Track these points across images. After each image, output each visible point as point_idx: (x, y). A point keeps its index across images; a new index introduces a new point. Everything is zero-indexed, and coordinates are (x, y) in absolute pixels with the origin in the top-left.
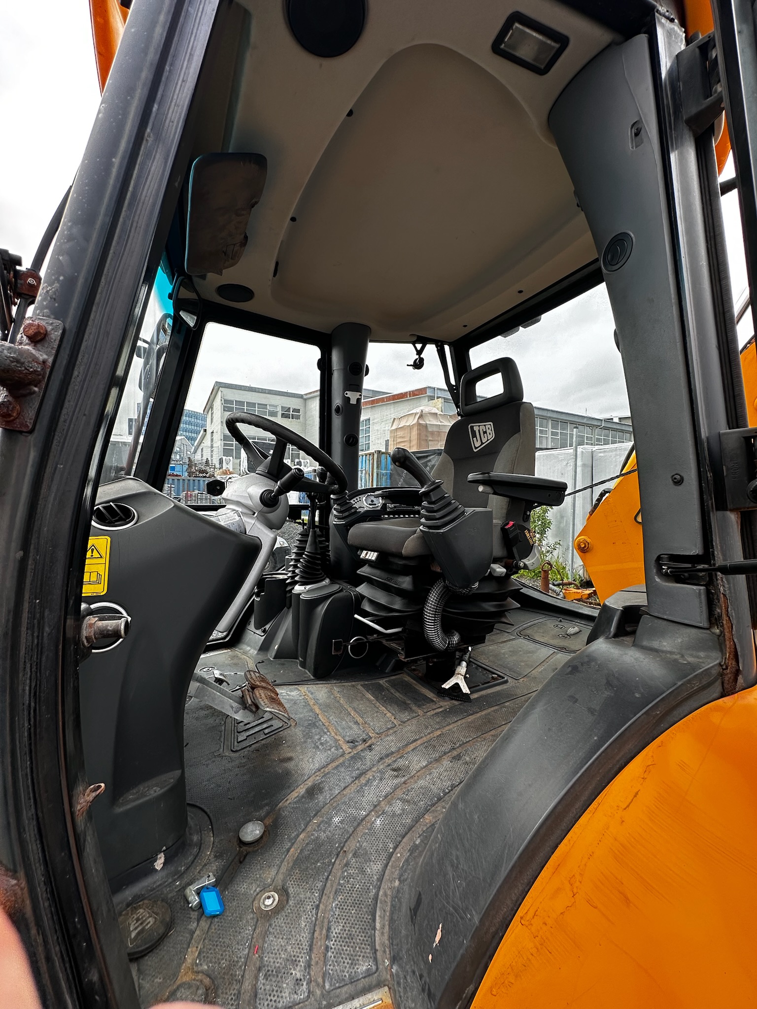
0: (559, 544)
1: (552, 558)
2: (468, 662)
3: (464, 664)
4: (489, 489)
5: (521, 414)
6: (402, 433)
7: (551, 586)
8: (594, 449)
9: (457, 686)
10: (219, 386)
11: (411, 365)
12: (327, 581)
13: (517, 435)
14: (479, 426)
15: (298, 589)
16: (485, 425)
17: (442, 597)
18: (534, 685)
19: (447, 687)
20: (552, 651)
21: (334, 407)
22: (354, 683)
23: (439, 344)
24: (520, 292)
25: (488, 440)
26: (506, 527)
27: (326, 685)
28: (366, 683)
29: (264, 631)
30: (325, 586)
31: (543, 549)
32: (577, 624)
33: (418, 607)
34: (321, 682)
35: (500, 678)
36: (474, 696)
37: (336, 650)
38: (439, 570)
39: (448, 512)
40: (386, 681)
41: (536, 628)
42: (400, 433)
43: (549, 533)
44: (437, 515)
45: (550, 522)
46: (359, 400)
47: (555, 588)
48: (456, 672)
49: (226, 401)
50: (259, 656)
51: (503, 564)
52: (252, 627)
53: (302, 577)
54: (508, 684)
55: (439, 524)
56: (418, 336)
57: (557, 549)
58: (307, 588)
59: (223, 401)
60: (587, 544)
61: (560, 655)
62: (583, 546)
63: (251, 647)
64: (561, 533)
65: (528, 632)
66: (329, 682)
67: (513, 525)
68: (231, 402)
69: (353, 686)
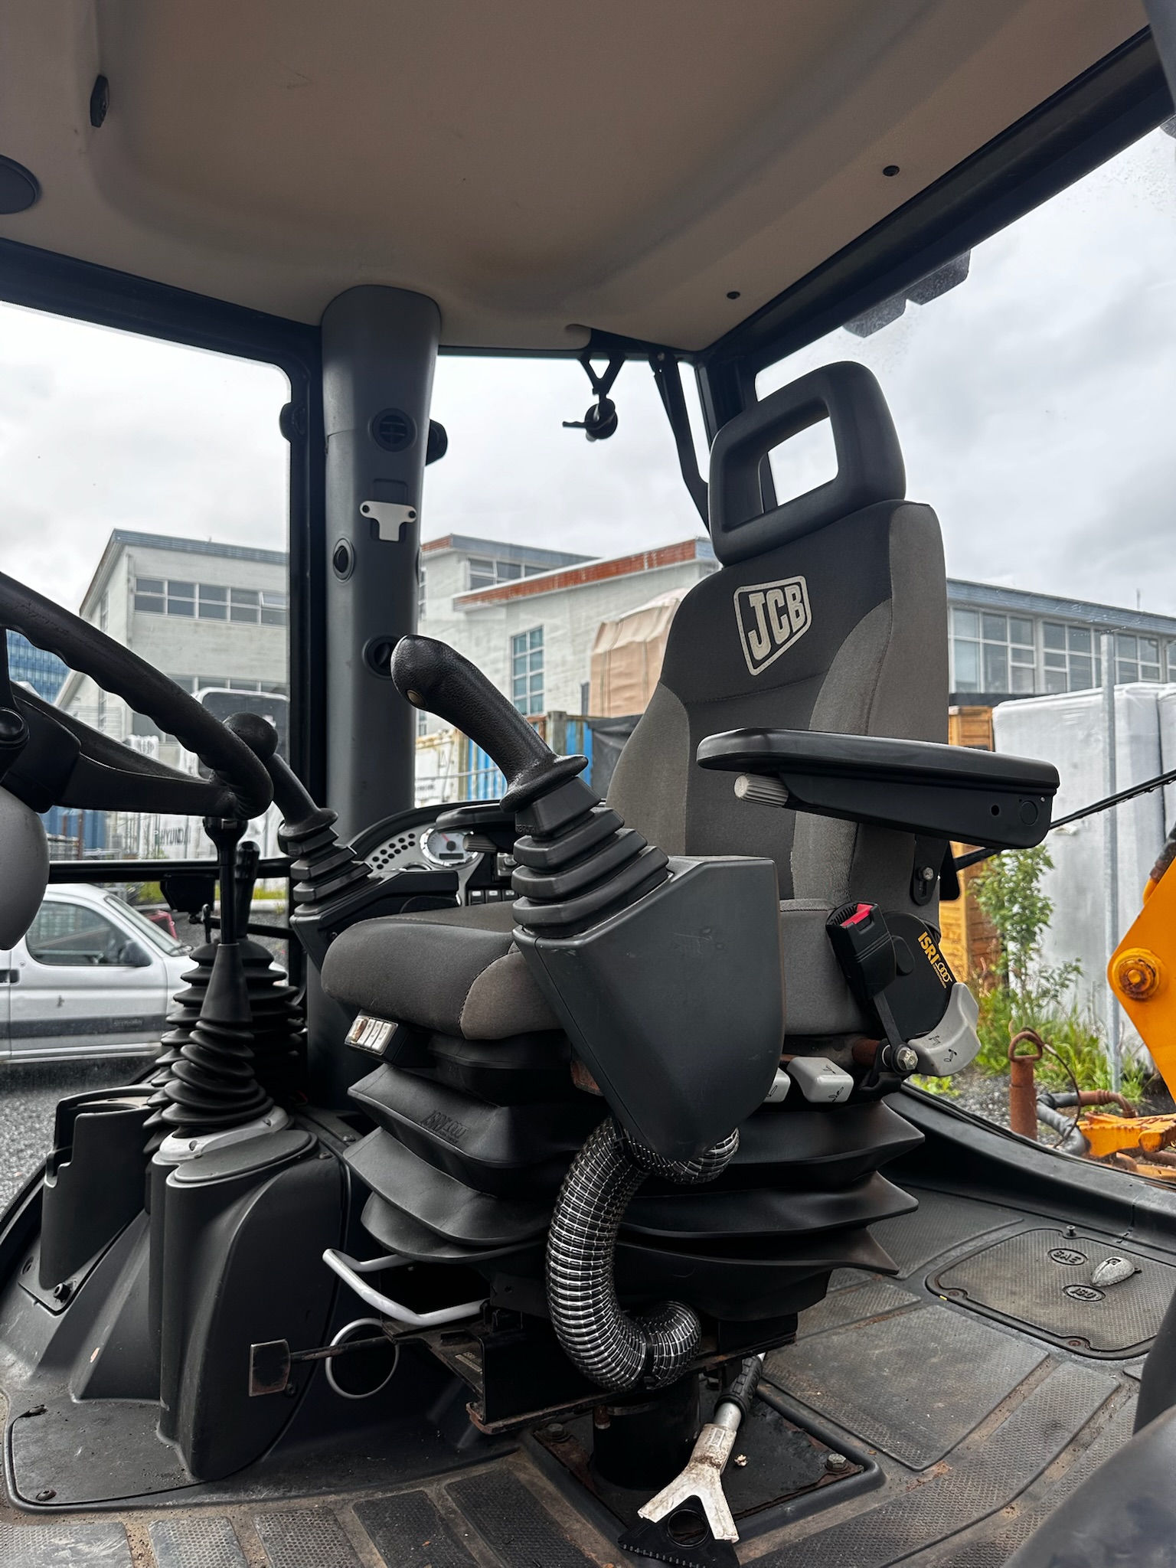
0: (1077, 969)
1: (1055, 1012)
2: (745, 1403)
3: (731, 1414)
4: (770, 789)
5: (892, 539)
6: (624, 663)
7: (1043, 1108)
8: (1162, 694)
9: (692, 1511)
10: (121, 541)
11: (576, 425)
12: (276, 1118)
13: (879, 610)
14: (765, 592)
15: (172, 1147)
16: (782, 588)
17: (610, 1190)
18: (975, 1494)
19: (656, 1518)
20: (1039, 1350)
21: (332, 550)
22: (332, 1498)
23: (662, 357)
24: (891, 171)
25: (792, 635)
26: (845, 925)
27: (229, 1511)
28: (379, 1495)
29: (64, 1295)
30: (264, 1139)
31: (1029, 988)
32: (1125, 1244)
33: (531, 1227)
34: (215, 1498)
35: (854, 1468)
36: (758, 1549)
37: (262, 1378)
38: (594, 1088)
39: (602, 870)
40: (449, 1487)
41: (990, 1264)
42: (618, 664)
43: (1045, 938)
44: (561, 882)
45: (1046, 906)
46: (408, 531)
47: (1055, 1115)
48: (697, 1453)
49: (143, 583)
50: (40, 1388)
51: (846, 1055)
52: (31, 1279)
53: (185, 1108)
54: (883, 1490)
55: (565, 917)
56: (595, 333)
57: (1072, 985)
58: (198, 1147)
59: (133, 581)
60: (1147, 973)
61: (1068, 1366)
62: (1136, 980)
63: (19, 1352)
64: (1080, 935)
65: (964, 1277)
66: (242, 1496)
67: (871, 916)
68: (156, 585)
69: (327, 1512)
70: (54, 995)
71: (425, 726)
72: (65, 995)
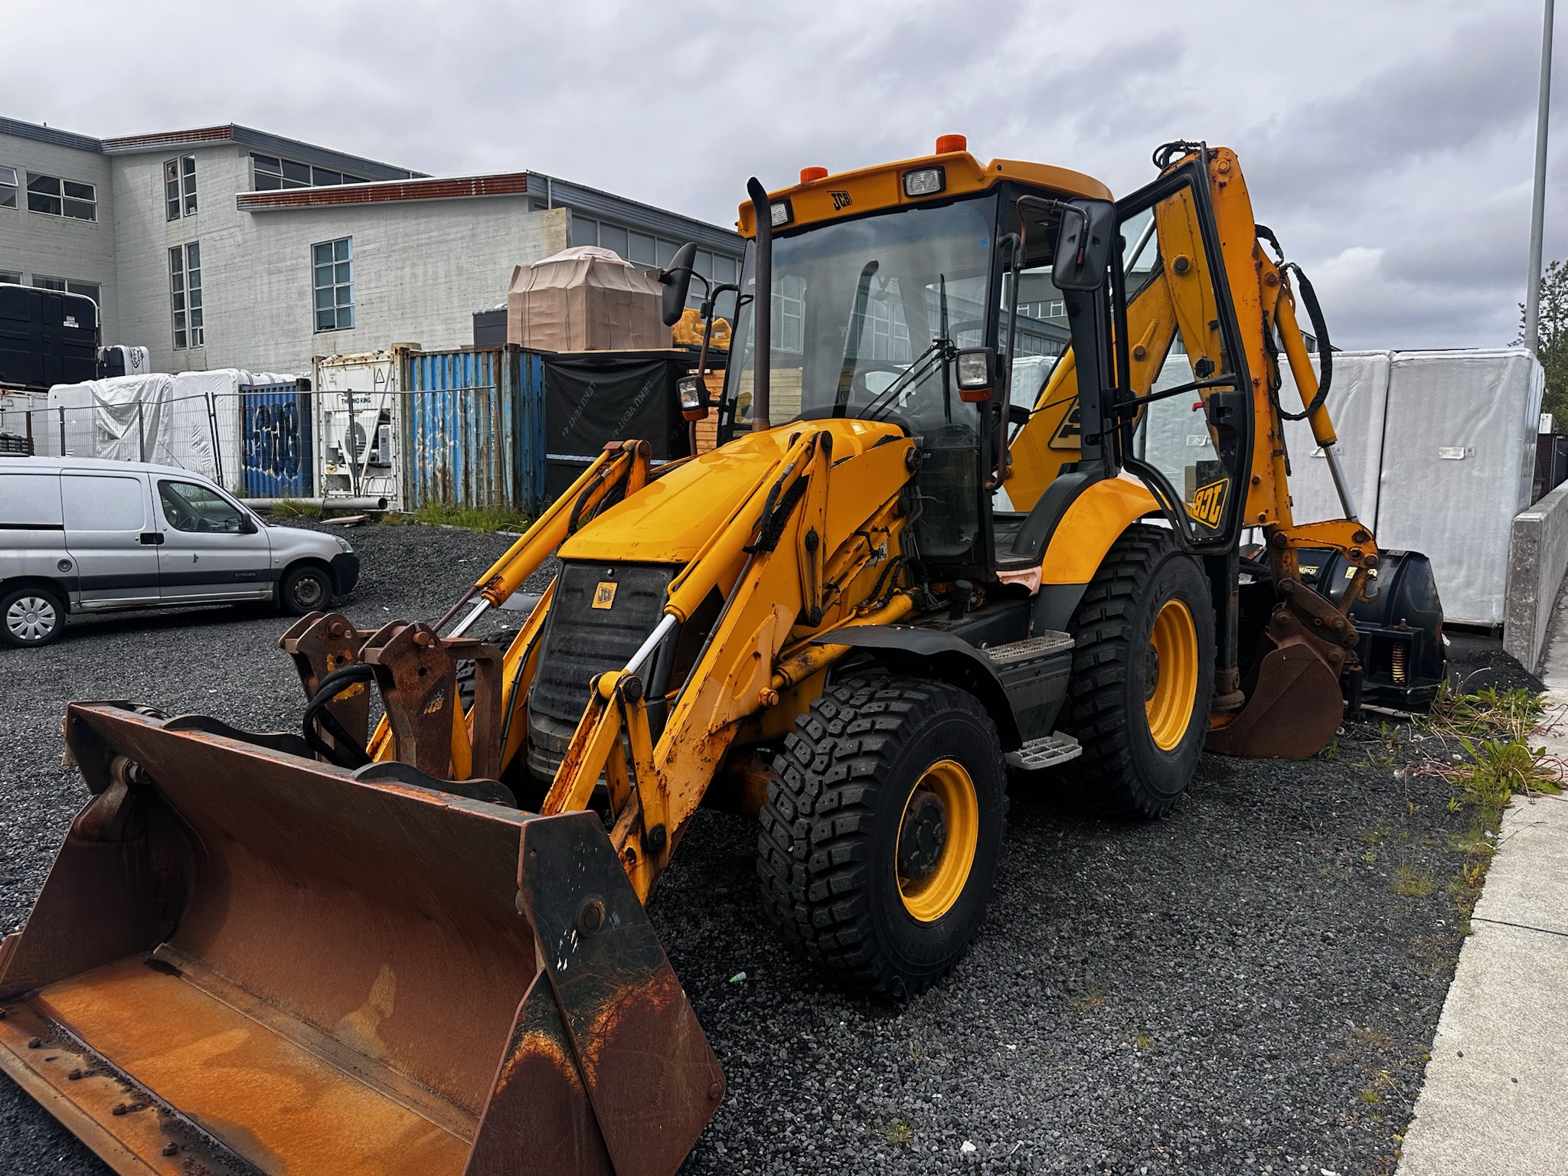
6: (543, 304)
42: (536, 304)
70: (191, 553)
71: (201, 330)
72: (199, 553)
